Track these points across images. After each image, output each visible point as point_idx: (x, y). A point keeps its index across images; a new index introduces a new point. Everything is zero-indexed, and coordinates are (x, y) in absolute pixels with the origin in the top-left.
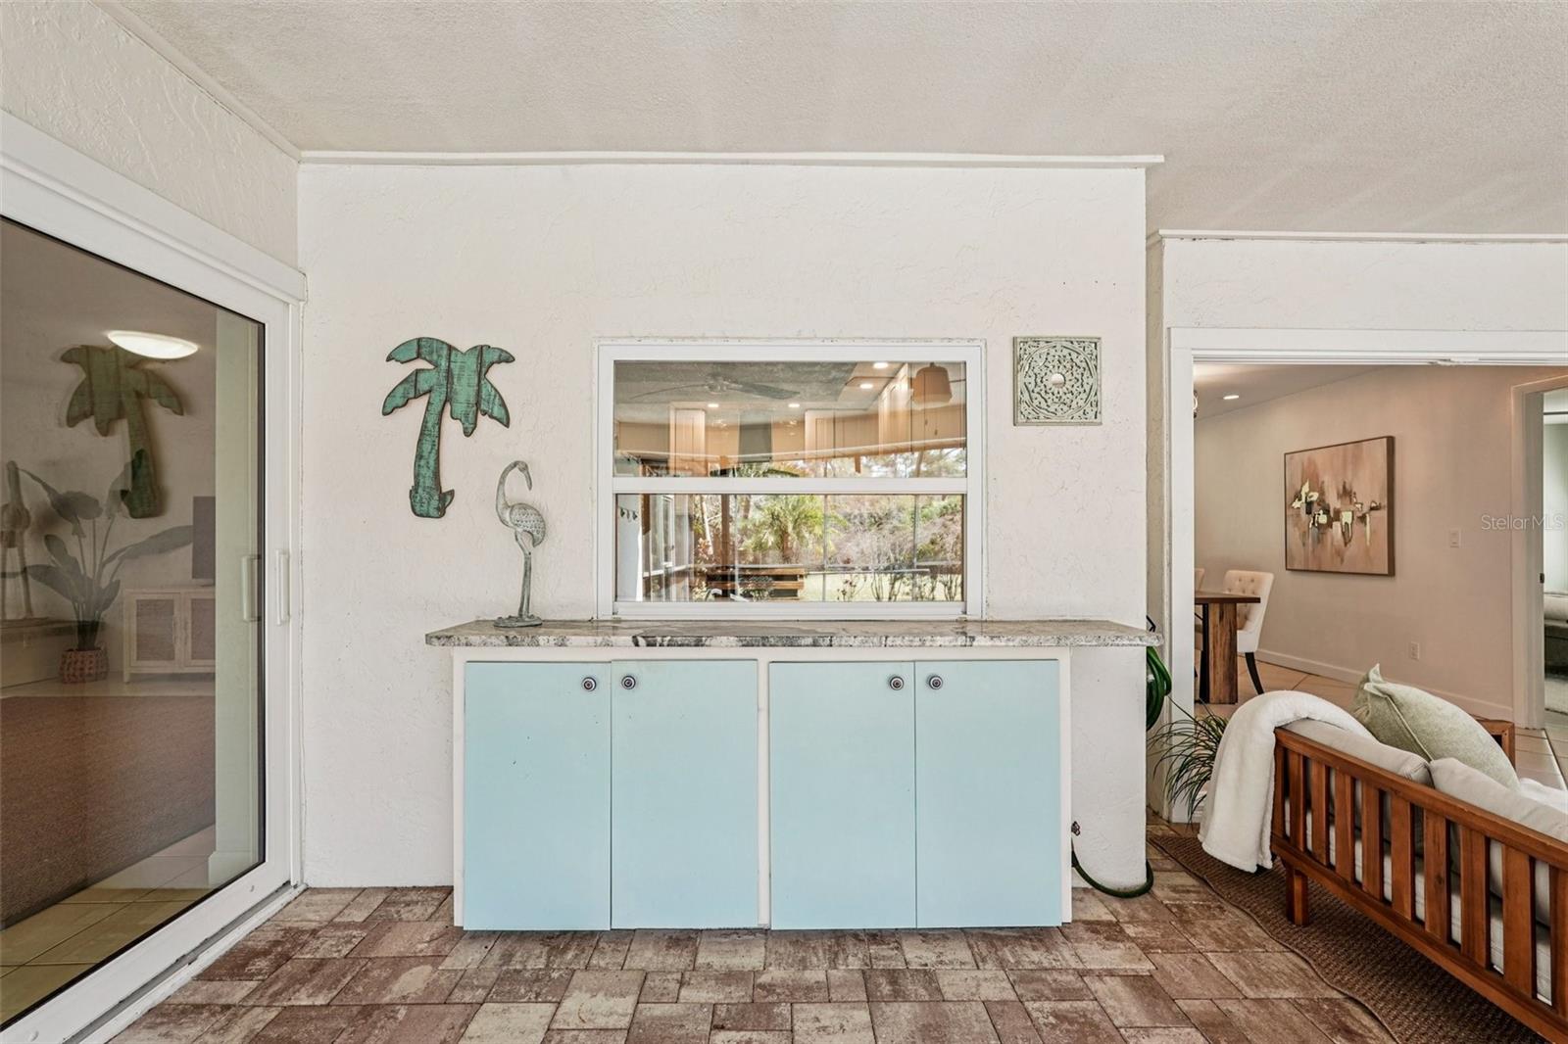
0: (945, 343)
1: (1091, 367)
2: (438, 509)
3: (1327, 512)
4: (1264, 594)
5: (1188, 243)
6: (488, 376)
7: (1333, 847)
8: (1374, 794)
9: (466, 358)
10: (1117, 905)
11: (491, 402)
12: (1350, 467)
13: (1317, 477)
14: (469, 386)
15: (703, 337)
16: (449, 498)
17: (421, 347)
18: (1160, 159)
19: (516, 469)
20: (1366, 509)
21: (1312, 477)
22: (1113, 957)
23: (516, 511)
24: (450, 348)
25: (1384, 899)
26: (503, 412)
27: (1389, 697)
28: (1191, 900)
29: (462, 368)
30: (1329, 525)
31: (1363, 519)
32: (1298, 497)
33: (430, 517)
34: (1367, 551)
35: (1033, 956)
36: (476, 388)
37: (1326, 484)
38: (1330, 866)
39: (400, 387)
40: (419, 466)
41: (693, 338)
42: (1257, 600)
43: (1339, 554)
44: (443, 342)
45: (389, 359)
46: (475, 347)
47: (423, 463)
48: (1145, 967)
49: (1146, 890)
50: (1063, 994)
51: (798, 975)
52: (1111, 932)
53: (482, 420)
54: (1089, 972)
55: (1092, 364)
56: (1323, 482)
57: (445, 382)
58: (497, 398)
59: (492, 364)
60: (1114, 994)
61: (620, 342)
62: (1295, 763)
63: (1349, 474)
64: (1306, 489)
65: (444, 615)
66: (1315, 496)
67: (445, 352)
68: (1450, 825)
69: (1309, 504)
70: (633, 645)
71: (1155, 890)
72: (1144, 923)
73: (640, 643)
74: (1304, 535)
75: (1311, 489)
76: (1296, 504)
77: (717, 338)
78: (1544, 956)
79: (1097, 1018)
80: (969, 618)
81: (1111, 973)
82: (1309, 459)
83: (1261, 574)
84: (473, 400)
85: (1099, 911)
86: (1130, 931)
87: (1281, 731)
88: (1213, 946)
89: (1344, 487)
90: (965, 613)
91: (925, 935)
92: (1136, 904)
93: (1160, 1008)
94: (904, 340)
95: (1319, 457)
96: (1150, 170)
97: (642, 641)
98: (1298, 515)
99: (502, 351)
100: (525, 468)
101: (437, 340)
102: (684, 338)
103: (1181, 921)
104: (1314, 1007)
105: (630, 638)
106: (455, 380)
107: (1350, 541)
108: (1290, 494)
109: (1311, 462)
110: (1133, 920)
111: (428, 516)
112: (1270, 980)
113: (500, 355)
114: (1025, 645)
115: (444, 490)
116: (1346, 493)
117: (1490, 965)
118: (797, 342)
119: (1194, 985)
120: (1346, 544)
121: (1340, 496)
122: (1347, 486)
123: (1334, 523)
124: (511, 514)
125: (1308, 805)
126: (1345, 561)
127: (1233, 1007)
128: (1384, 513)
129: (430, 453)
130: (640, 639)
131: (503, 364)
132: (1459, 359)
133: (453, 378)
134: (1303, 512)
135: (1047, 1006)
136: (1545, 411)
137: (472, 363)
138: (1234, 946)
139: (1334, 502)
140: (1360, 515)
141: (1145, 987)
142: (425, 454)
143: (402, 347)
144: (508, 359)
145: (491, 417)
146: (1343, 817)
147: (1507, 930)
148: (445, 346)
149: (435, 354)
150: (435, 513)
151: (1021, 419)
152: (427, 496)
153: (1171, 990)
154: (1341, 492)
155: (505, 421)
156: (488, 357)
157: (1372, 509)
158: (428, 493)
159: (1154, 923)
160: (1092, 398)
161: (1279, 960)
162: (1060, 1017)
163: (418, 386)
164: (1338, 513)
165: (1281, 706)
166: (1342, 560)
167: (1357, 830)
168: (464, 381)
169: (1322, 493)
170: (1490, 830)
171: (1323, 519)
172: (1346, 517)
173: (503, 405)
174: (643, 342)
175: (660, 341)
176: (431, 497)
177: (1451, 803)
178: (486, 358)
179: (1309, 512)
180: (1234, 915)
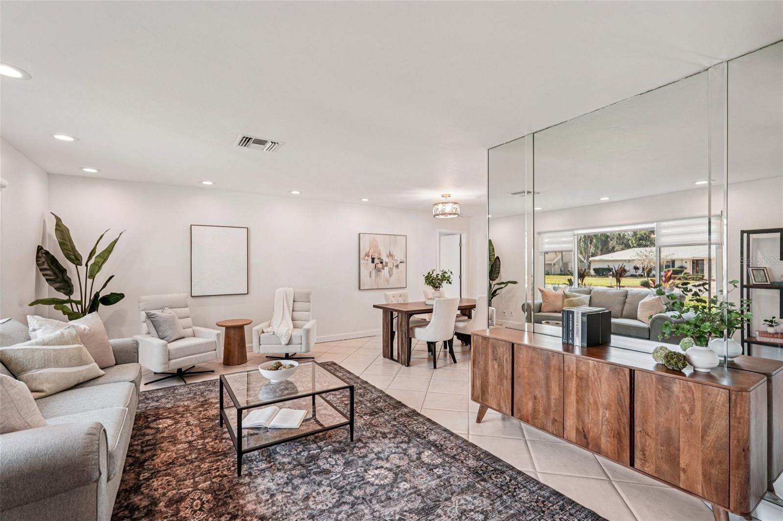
13: (377, 247)
20: (398, 262)
31: (397, 266)
37: (381, 251)
43: (387, 281)
56: (380, 250)
89: (390, 253)
107: (392, 274)
120: (390, 276)
122: (391, 253)
123: (385, 268)
126: (390, 283)
140: (396, 264)
154: (388, 254)
157: (401, 262)
164: (387, 263)
166: (388, 283)
171: (380, 266)
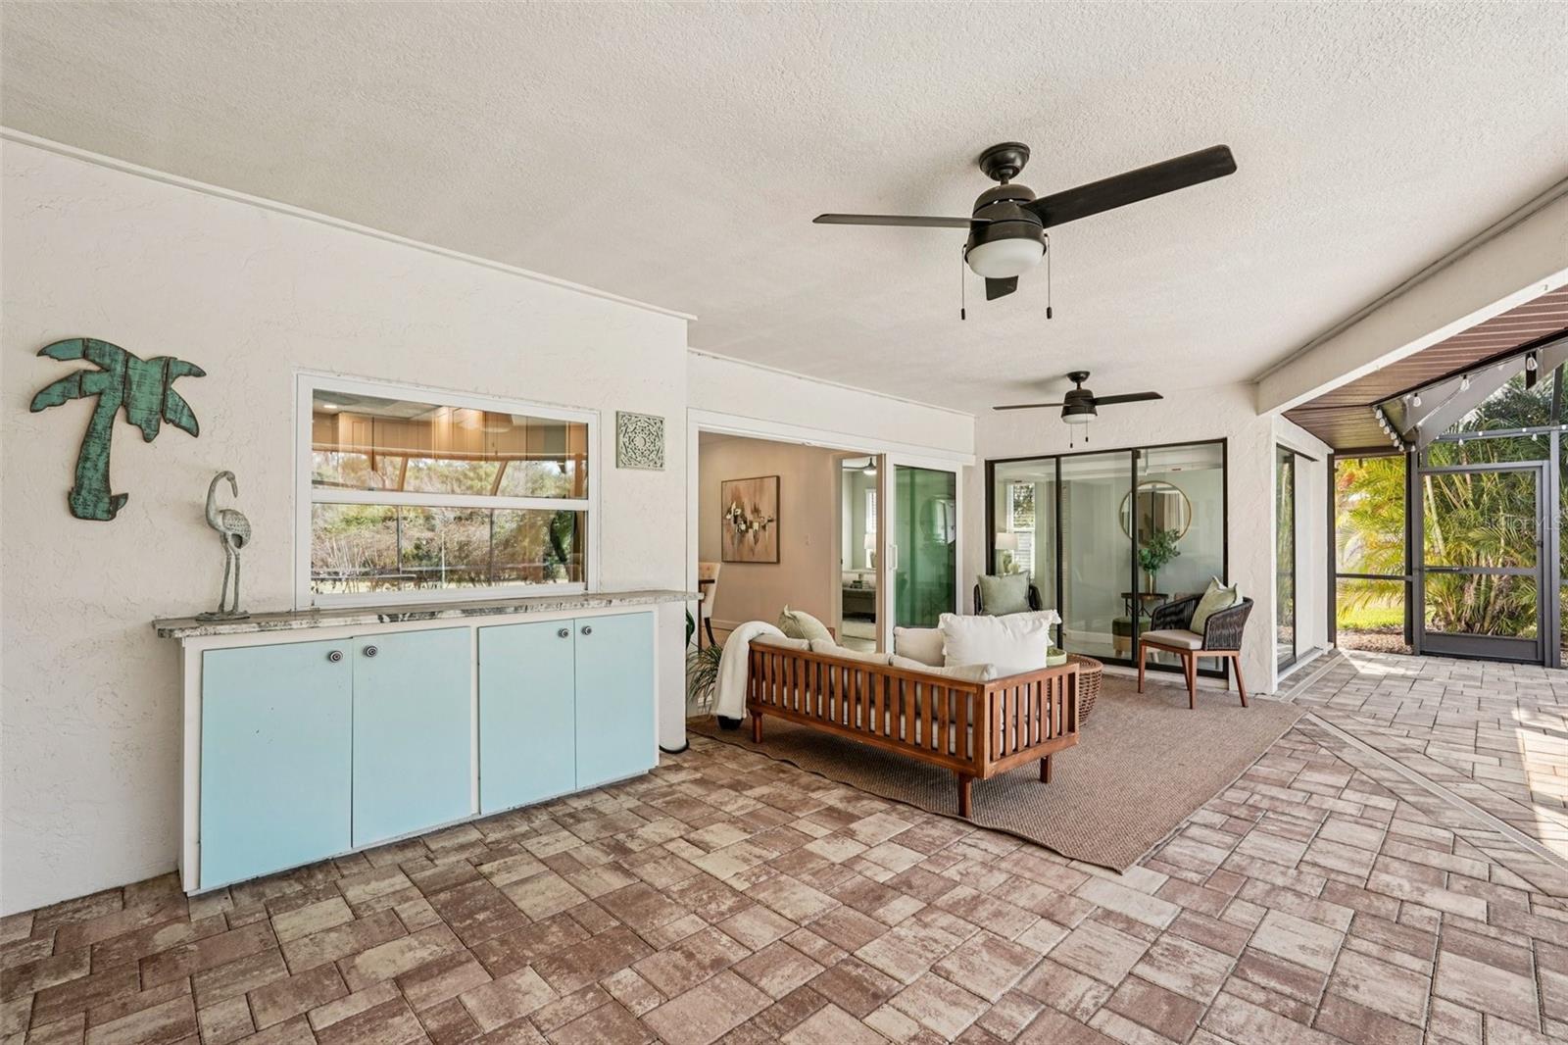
0: (576, 409)
1: (659, 436)
2: (109, 512)
3: (745, 522)
4: (715, 577)
5: (696, 355)
6: (172, 386)
7: (775, 694)
8: (791, 661)
9: (148, 367)
10: (674, 757)
11: (179, 411)
12: (757, 493)
14: (152, 394)
15: (398, 381)
16: (123, 501)
17: (87, 348)
18: (695, 318)
19: (225, 478)
21: (737, 498)
22: (682, 776)
23: (229, 516)
24: (128, 356)
25: (795, 710)
26: (193, 423)
27: (794, 618)
28: (710, 747)
29: (142, 376)
30: (747, 531)
32: (729, 512)
33: (97, 519)
34: (766, 547)
35: (642, 787)
36: (161, 397)
38: (774, 704)
39: (58, 385)
40: (84, 467)
41: (389, 381)
42: (713, 581)
44: (119, 348)
45: (41, 353)
46: (162, 357)
47: (88, 465)
48: (698, 775)
49: (686, 747)
50: (665, 795)
51: (512, 832)
52: (678, 768)
53: (166, 430)
54: (674, 784)
55: (660, 433)
57: (121, 387)
58: (186, 409)
59: (179, 375)
60: (688, 788)
61: (318, 374)
62: (758, 657)
63: (758, 497)
64: (734, 506)
65: (111, 617)
66: (739, 511)
67: (121, 358)
68: (819, 664)
69: (736, 517)
70: (378, 621)
71: (690, 747)
72: (691, 761)
73: (384, 620)
74: (732, 537)
75: (737, 507)
76: (728, 517)
77: (409, 383)
78: (846, 705)
79: (685, 798)
80: (589, 592)
81: (684, 782)
82: (736, 487)
83: (713, 564)
84: (156, 407)
85: (669, 762)
86: (686, 765)
87: (750, 642)
88: (725, 760)
90: (587, 589)
91: (578, 795)
92: (683, 755)
93: (711, 786)
94: (550, 403)
95: (742, 485)
96: (690, 322)
97: (386, 619)
98: (729, 524)
99: (193, 365)
100: (232, 479)
101: (111, 345)
102: (380, 379)
103: (707, 755)
104: (771, 768)
105: (377, 617)
106: (134, 387)
108: (725, 510)
109: (737, 489)
110: (685, 761)
111: (94, 518)
112: (752, 765)
113: (190, 369)
114: (639, 603)
115: (113, 493)
116: (756, 511)
117: (830, 719)
118: (474, 395)
119: (722, 775)
121: (752, 512)
124: (223, 518)
125: (764, 678)
127: (740, 777)
128: (774, 524)
129: (100, 455)
130: (384, 617)
131: (191, 378)
132: (813, 443)
133: (131, 384)
134: (732, 520)
135: (660, 801)
136: (844, 465)
137: (156, 372)
138: (734, 758)
139: (749, 516)
141: (699, 782)
142: (93, 456)
143: (62, 344)
144: (199, 373)
145: (178, 426)
146: (779, 678)
147: (835, 702)
148: (120, 351)
149: (107, 357)
150: (105, 516)
151: (621, 464)
152: (94, 499)
153: (713, 780)
155: (195, 431)
156: (174, 369)
158: (95, 495)
159: (696, 760)
160: (660, 455)
161: (752, 757)
162: (668, 803)
163: (83, 386)
165: (750, 630)
167: (784, 683)
168: (145, 389)
169: (743, 510)
170: (831, 662)
172: (756, 526)
173: (192, 416)
174: (342, 377)
175: (358, 379)
176: (99, 500)
177: (818, 655)
178: (168, 368)
179: (735, 522)
180: (729, 748)
